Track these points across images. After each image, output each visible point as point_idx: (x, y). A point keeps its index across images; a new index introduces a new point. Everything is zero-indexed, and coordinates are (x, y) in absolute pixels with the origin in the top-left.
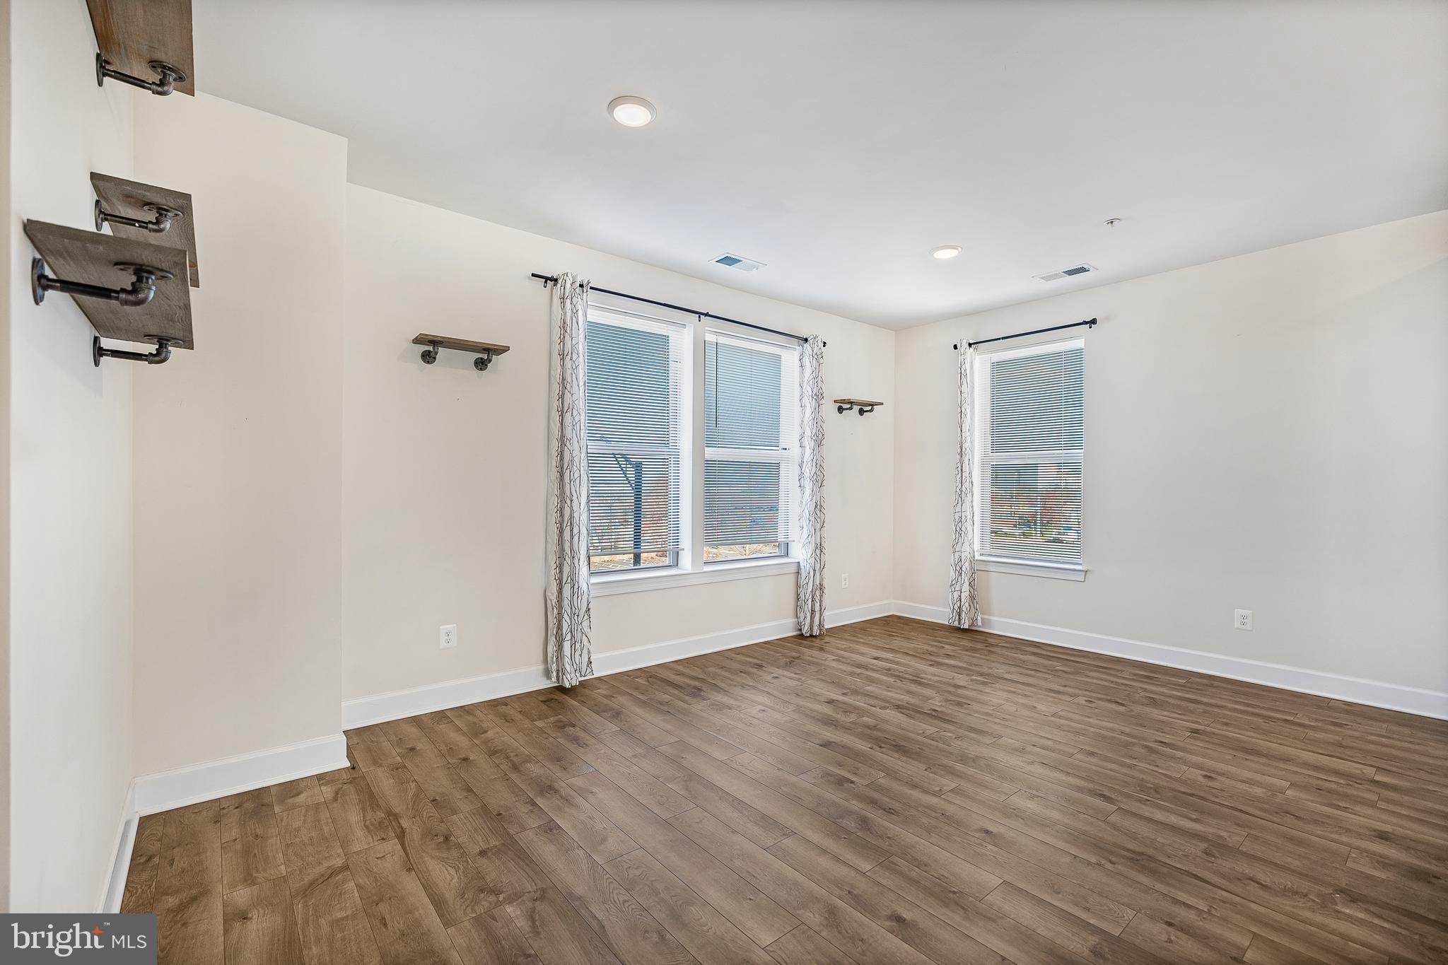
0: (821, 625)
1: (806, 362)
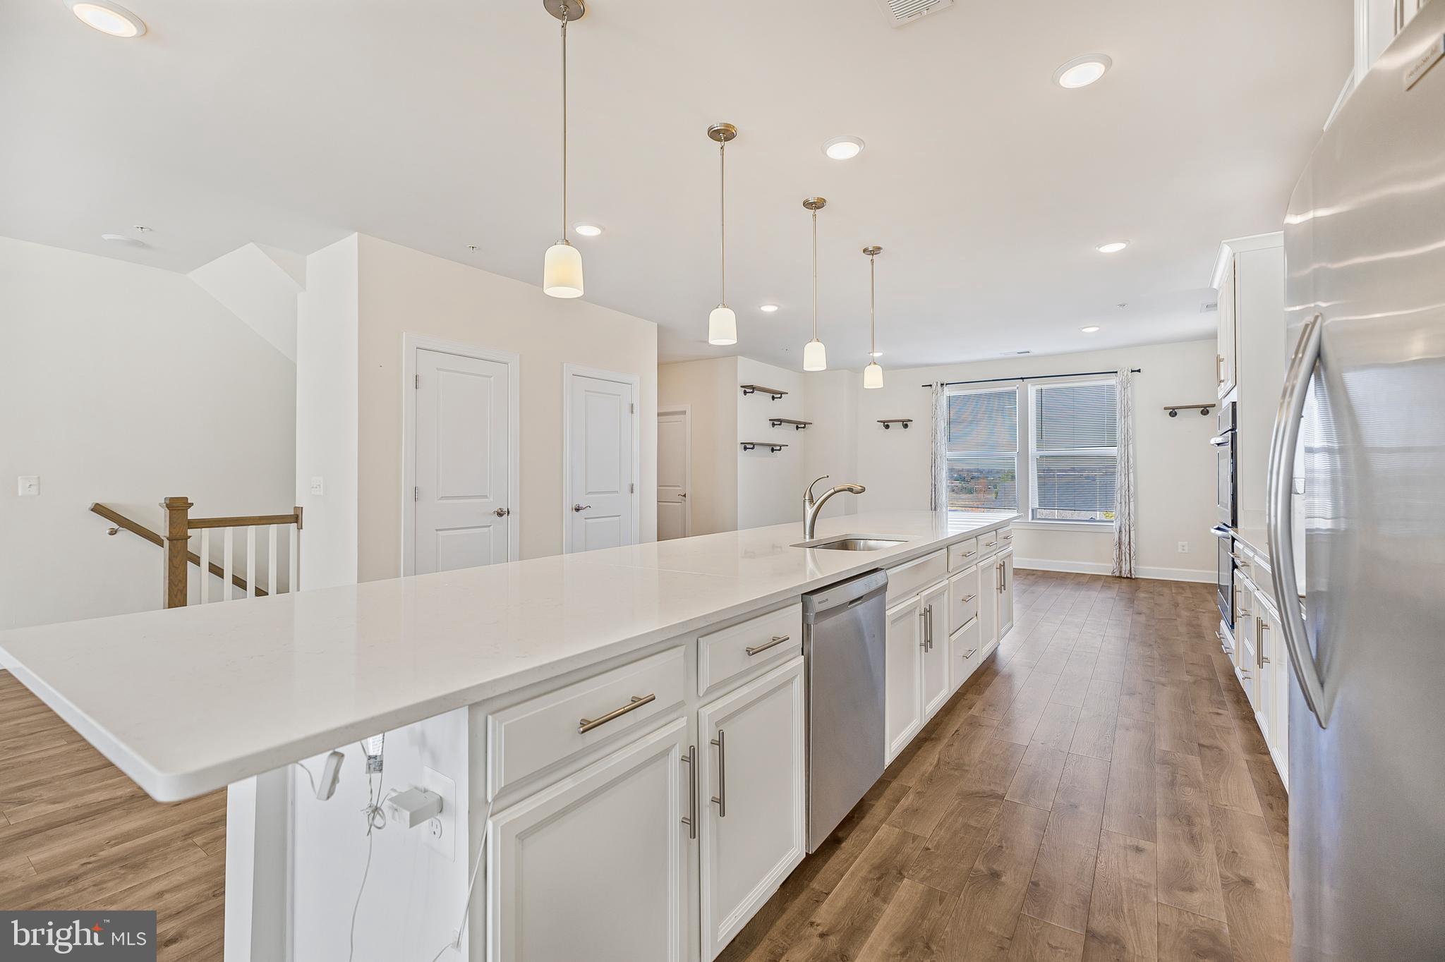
0: (1130, 571)
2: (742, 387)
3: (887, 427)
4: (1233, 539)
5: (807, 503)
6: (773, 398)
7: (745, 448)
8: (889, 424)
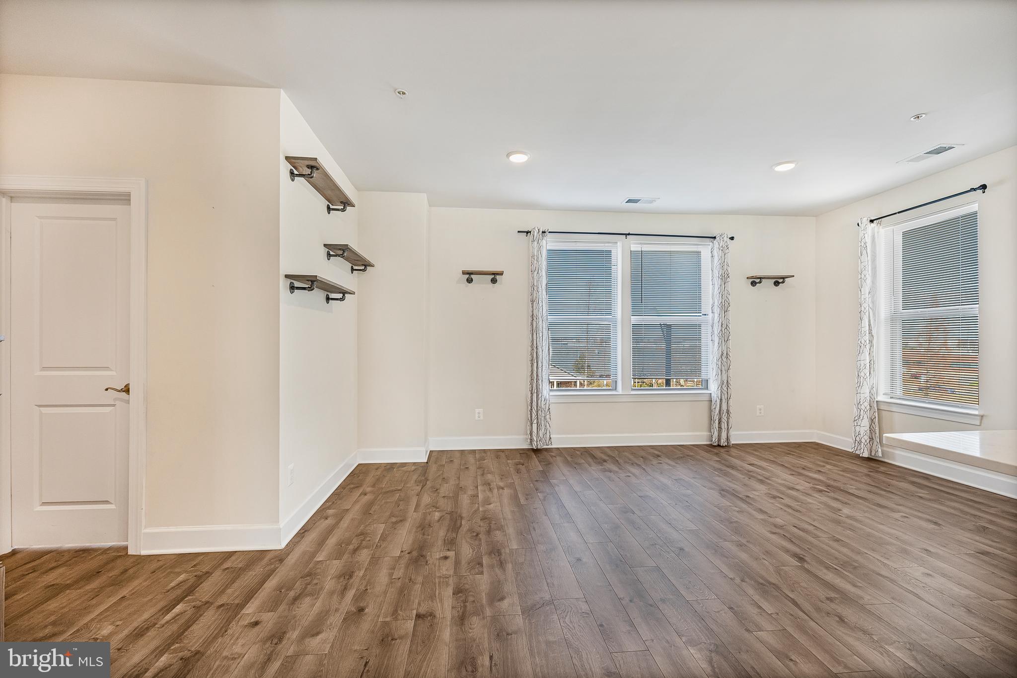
0: (728, 439)
1: (715, 253)
2: (289, 158)
3: (470, 281)
7: (292, 287)
8: (473, 276)
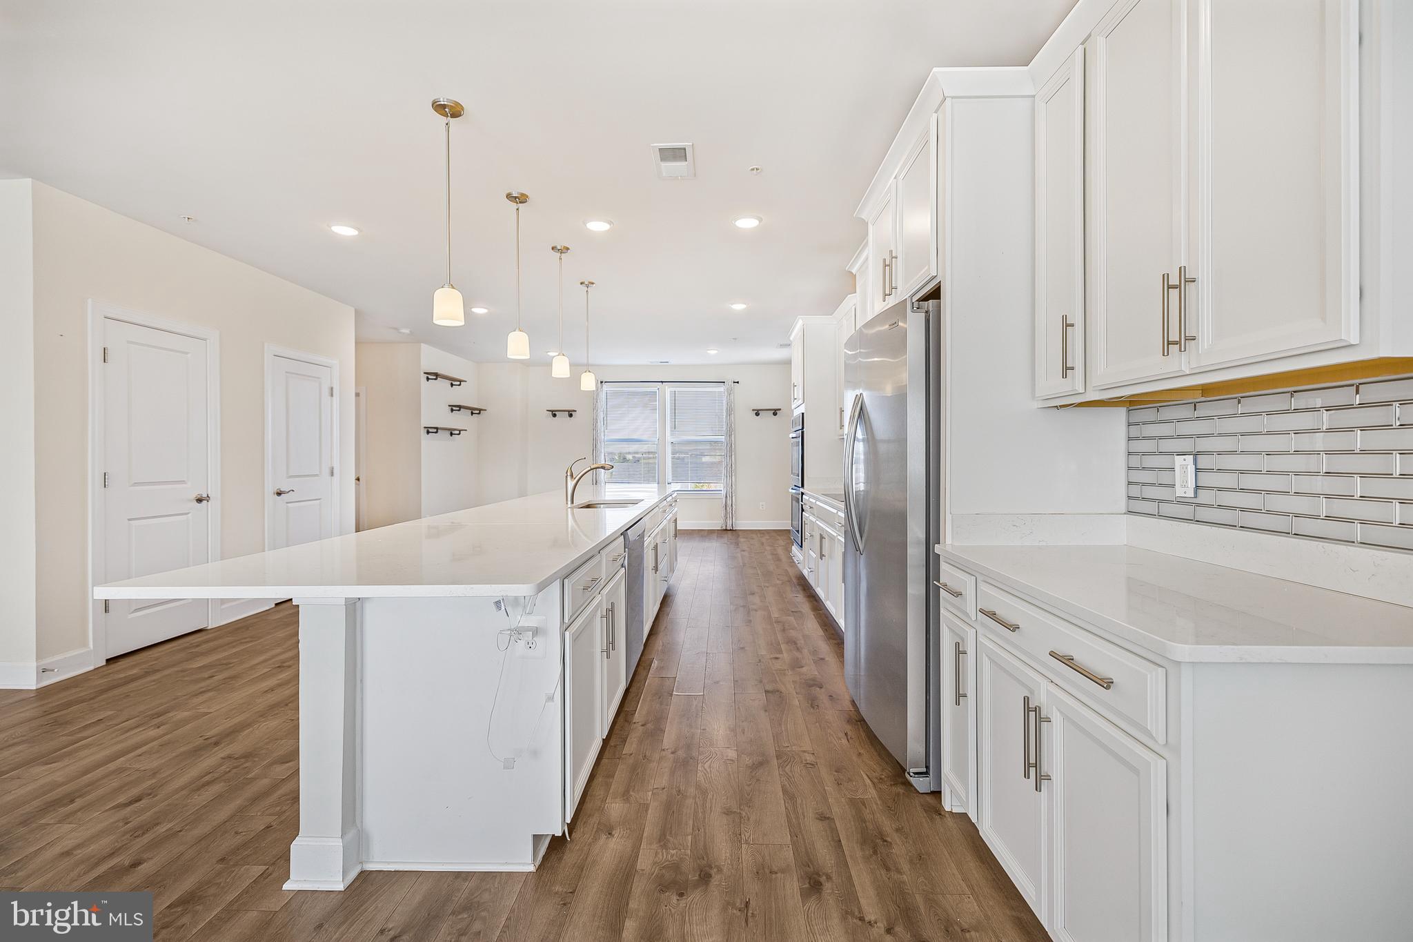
2: (425, 373)
3: (554, 415)
4: (803, 494)
5: (569, 478)
6: (452, 385)
7: (428, 432)
8: (556, 413)
